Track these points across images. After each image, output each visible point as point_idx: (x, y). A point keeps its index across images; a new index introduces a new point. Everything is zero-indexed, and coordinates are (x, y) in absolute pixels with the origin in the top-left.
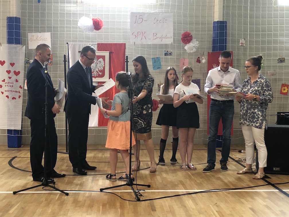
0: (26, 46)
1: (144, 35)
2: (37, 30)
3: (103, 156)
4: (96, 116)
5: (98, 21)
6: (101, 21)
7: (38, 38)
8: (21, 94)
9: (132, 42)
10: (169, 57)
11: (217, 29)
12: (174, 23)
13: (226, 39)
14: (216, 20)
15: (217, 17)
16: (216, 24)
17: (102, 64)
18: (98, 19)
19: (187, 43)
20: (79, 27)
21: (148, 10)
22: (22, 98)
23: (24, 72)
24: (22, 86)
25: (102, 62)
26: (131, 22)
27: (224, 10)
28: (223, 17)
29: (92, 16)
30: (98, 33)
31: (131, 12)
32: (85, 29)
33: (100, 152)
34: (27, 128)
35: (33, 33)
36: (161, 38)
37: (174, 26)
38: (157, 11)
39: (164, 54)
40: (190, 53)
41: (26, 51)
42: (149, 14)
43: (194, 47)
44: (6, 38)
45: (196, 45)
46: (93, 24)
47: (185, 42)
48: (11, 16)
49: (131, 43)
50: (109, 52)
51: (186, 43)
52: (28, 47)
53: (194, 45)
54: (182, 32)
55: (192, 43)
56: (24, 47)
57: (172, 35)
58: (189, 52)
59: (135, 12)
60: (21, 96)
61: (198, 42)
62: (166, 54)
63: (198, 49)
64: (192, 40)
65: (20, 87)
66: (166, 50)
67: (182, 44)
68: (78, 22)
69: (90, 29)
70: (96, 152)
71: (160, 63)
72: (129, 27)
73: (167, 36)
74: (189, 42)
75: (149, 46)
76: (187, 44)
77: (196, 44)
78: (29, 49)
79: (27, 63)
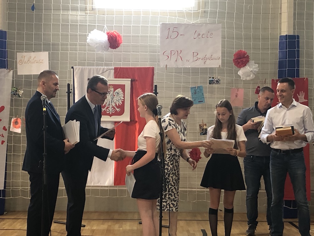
1: (180, 55)
2: (29, 49)
3: (121, 229)
4: (112, 171)
5: (115, 35)
6: (119, 36)
7: (30, 60)
8: (5, 139)
9: (162, 65)
10: (215, 86)
11: (285, 46)
12: (223, 37)
13: (298, 61)
14: (284, 34)
15: (285, 30)
16: (284, 39)
17: (120, 96)
18: (115, 33)
19: (242, 66)
20: (87, 43)
21: (186, 21)
22: (5, 144)
23: (10, 107)
24: (7, 127)
25: (120, 94)
26: (162, 37)
27: (294, 19)
28: (294, 29)
29: (106, 28)
30: (115, 51)
31: (162, 23)
32: (97, 47)
33: (116, 223)
34: (12, 187)
35: (24, 53)
36: (205, 59)
37: (223, 42)
38: (199, 21)
39: (208, 82)
40: (246, 80)
41: (13, 78)
42: (187, 26)
43: (251, 72)
45: (255, 70)
46: (108, 40)
47: (239, 65)
49: (162, 67)
50: (130, 79)
51: (240, 67)
52: (16, 72)
53: (252, 69)
54: (235, 51)
55: (249, 66)
57: (219, 54)
58: (244, 79)
59: (167, 23)
60: (4, 142)
61: (257, 65)
62: (211, 82)
63: (257, 74)
64: (248, 61)
65: (4, 128)
66: (210, 76)
67: (235, 68)
68: (87, 37)
69: (104, 47)
70: (110, 223)
71: (203, 94)
72: (158, 43)
73: (213, 57)
74: (245, 65)
75: (187, 71)
76: (242, 69)
77: (255, 68)
78: (18, 74)
79: (14, 94)
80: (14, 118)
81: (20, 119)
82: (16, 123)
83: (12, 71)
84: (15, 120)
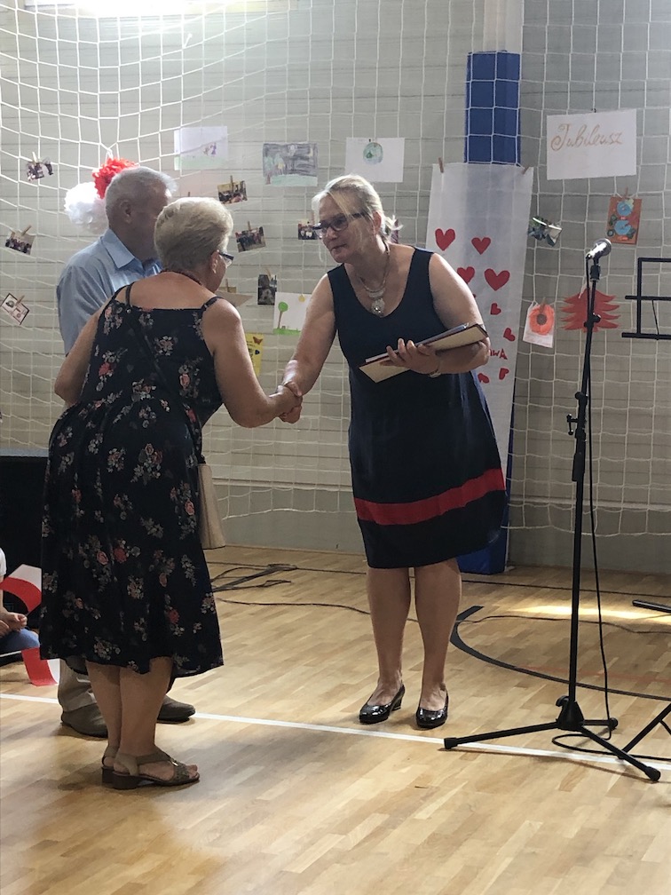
0: (535, 170)
2: (583, 102)
7: (584, 135)
8: (510, 364)
22: (510, 377)
23: (523, 272)
24: (515, 331)
34: (531, 500)
35: (567, 115)
41: (535, 188)
44: (464, 141)
48: (484, 49)
52: (541, 173)
56: (531, 171)
60: (507, 371)
65: (508, 335)
78: (548, 179)
79: (537, 237)
80: (534, 304)
81: (552, 307)
82: (540, 319)
83: (532, 169)
84: (535, 310)
